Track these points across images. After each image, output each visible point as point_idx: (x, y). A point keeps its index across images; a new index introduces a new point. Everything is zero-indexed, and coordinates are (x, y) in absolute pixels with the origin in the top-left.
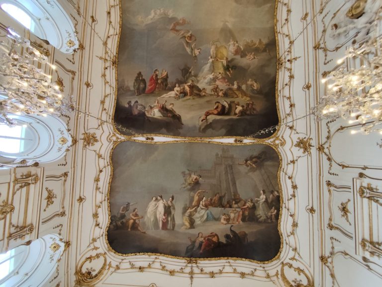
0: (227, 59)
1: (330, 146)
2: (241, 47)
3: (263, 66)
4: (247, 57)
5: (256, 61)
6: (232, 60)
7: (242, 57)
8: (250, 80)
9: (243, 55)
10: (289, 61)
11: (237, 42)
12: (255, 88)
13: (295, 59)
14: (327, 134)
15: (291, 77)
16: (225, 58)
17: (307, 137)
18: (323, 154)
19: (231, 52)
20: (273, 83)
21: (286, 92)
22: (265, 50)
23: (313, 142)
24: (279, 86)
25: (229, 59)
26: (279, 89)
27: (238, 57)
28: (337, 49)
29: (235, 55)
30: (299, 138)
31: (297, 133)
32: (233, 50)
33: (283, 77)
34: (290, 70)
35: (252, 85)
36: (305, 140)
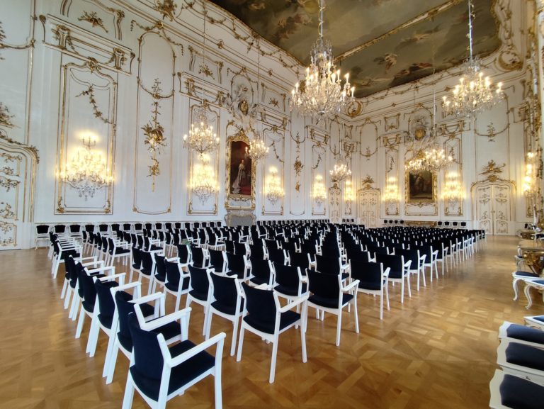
0: (302, 7)
1: (161, 36)
2: (298, 24)
3: (266, 24)
4: (285, 21)
5: (276, 24)
6: (296, 9)
7: (290, 18)
8: (264, 8)
9: (290, 20)
10: (252, 44)
11: (305, 24)
12: (253, 5)
13: (249, 49)
14: (172, 40)
15: (238, 37)
16: (304, 5)
17: (175, 16)
18: (154, 25)
19: (303, 14)
20: (245, 20)
21: (228, 23)
22: (277, 34)
23: (167, 19)
24: (237, 22)
25: (299, 8)
26: (235, 20)
27: (293, 15)
28: (232, 82)
29: (297, 15)
30: (176, 6)
31: (182, 8)
32: (302, 16)
33: (243, 30)
34: (245, 39)
35: (258, 5)
36: (172, 12)
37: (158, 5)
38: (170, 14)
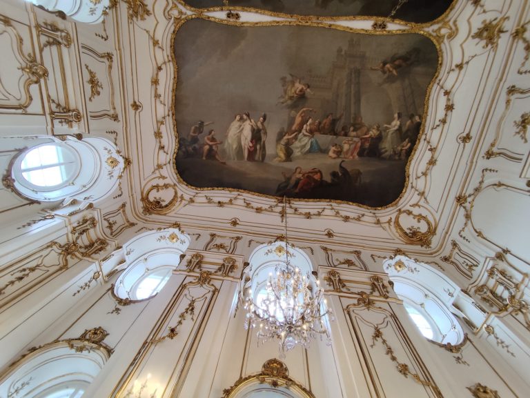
17: (500, 16)
23: (507, 25)
30: (484, 22)
31: (484, 12)
36: (494, 23)
37: (490, 46)
38: (497, 25)
